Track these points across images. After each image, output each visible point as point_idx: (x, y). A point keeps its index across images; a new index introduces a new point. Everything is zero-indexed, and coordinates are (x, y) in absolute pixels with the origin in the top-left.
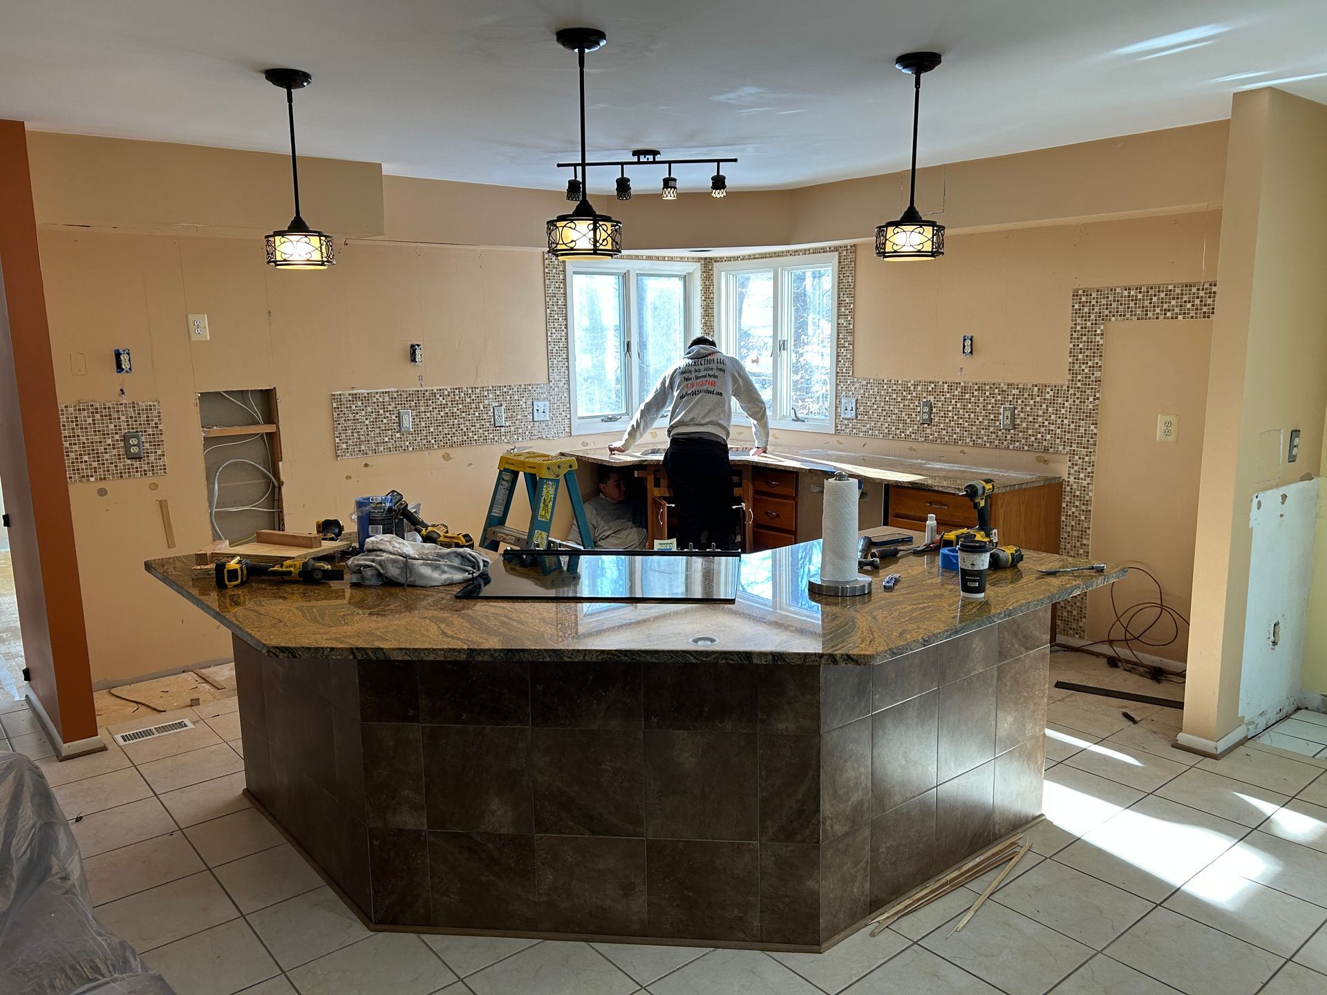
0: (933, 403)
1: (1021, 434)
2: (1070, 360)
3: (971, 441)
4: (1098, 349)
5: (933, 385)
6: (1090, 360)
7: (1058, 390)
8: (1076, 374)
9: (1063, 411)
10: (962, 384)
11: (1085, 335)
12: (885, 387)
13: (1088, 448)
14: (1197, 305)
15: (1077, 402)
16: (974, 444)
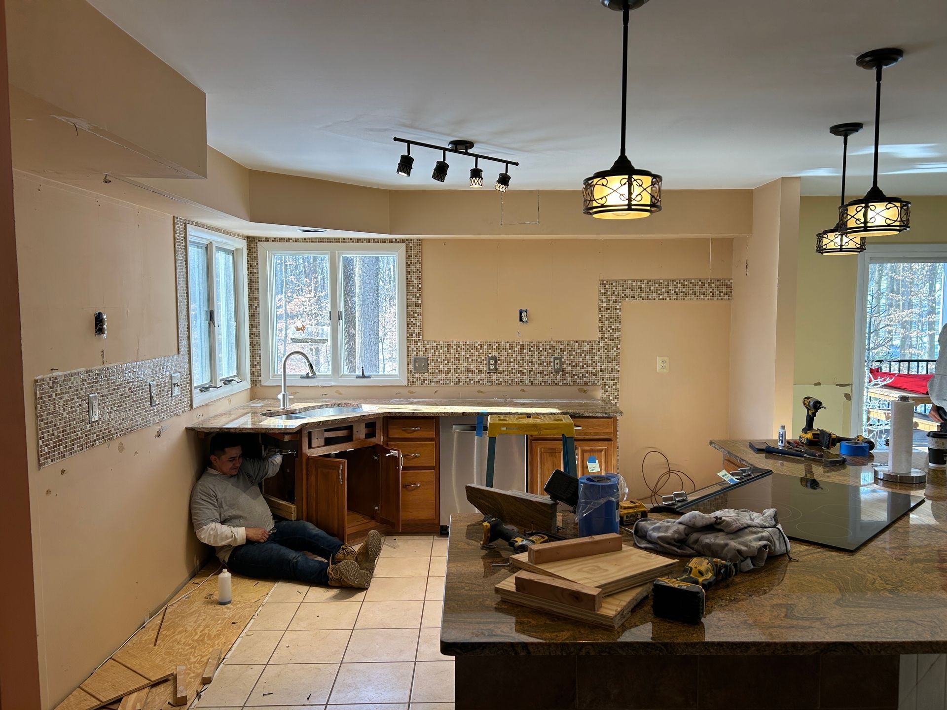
0: (497, 357)
1: (567, 375)
2: (600, 325)
3: (530, 382)
4: (618, 318)
5: (497, 345)
6: (613, 325)
7: (592, 344)
8: (604, 334)
9: (596, 358)
10: (521, 343)
11: (609, 309)
12: (455, 347)
13: (614, 380)
14: (677, 292)
15: (606, 351)
16: (532, 384)
